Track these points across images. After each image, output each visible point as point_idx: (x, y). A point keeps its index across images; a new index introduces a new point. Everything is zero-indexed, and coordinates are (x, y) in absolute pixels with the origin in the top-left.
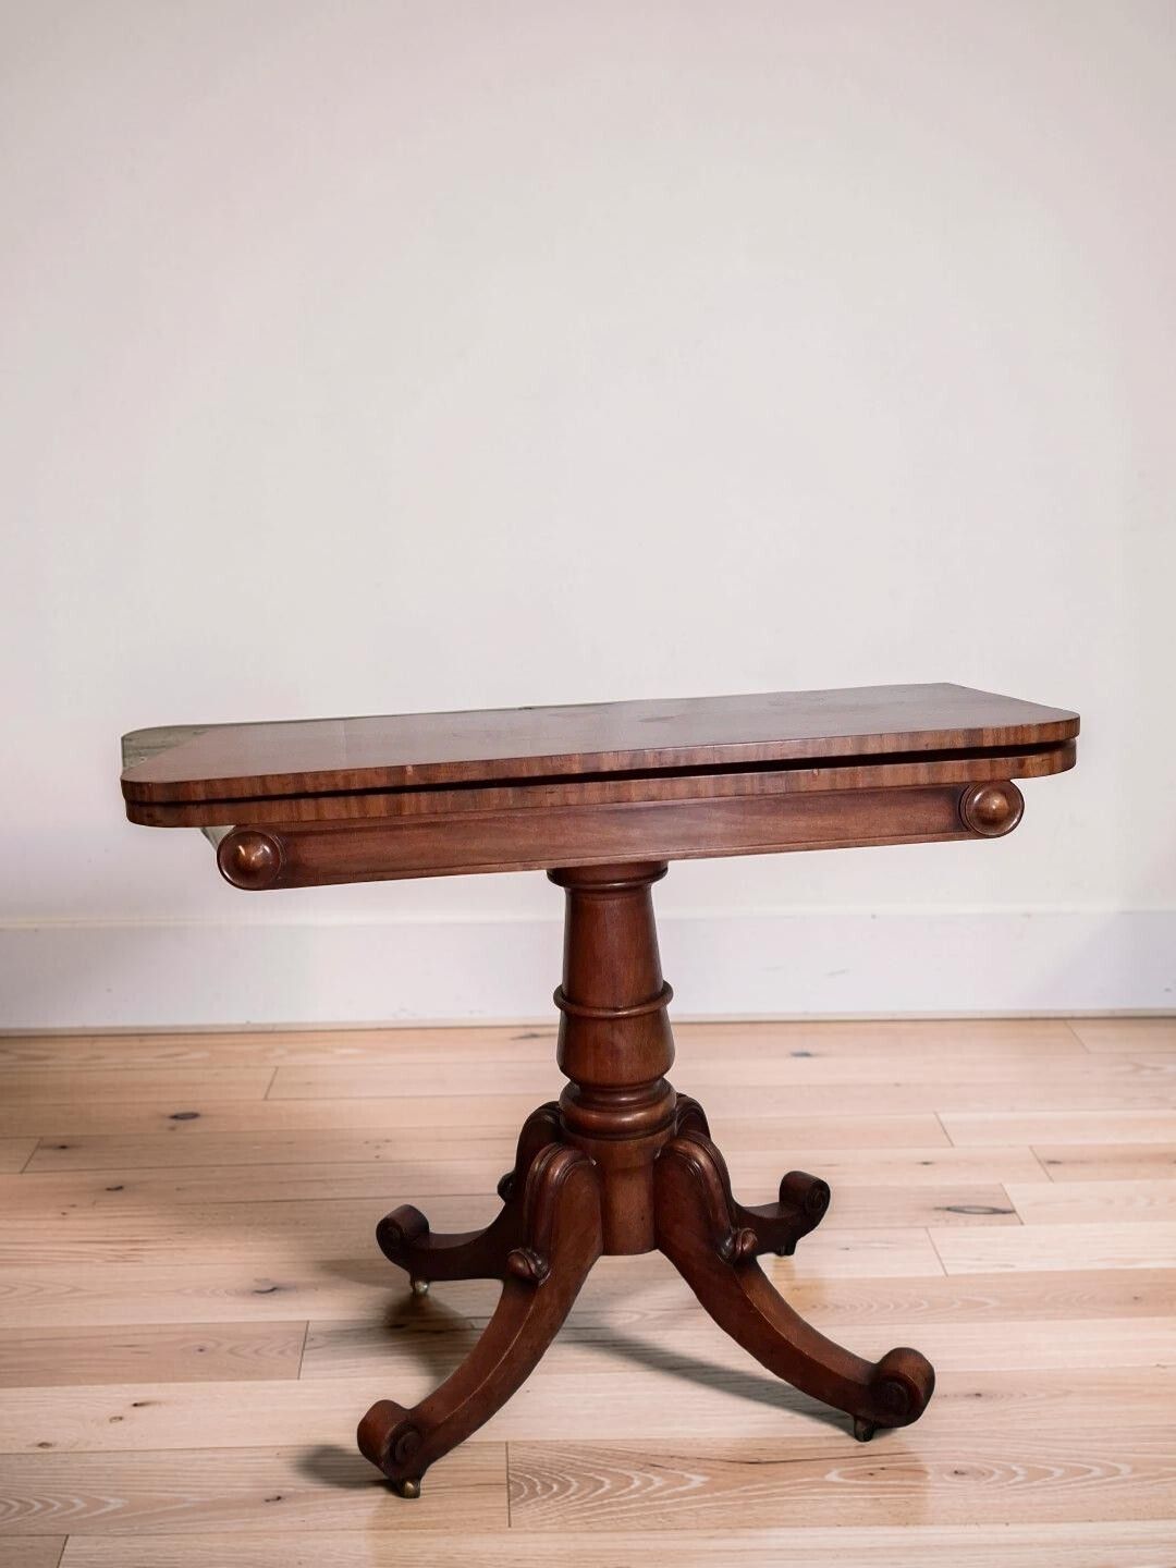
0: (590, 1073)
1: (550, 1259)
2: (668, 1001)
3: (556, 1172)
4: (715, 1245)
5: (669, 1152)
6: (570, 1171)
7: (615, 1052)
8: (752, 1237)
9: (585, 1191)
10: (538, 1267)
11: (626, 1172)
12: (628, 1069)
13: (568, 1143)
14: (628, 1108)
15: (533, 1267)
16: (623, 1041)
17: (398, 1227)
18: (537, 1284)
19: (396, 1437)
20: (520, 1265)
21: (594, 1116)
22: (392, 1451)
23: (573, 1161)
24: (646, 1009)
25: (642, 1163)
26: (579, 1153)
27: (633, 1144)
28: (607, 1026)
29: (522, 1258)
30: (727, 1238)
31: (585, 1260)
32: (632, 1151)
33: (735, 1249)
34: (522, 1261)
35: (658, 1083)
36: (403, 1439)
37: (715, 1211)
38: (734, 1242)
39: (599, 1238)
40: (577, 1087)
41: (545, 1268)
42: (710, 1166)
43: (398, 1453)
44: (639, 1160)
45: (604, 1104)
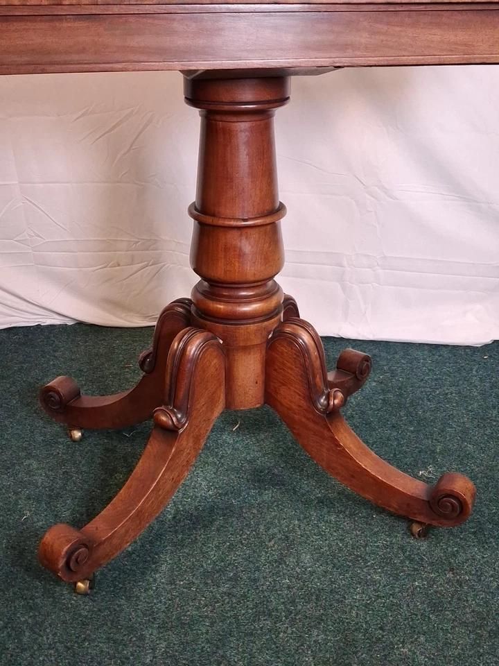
0: (220, 272)
1: (187, 414)
2: (283, 216)
3: (193, 349)
4: (312, 401)
5: (279, 334)
6: (203, 349)
7: (241, 255)
8: (340, 395)
9: (214, 363)
10: (178, 420)
11: (246, 349)
12: (251, 269)
13: (201, 328)
14: (248, 300)
15: (174, 419)
16: (247, 246)
17: (58, 393)
18: (177, 432)
19: (70, 554)
20: (164, 418)
21: (222, 307)
22: (67, 564)
23: (206, 340)
24: (268, 220)
25: (258, 342)
26: (210, 335)
27: (252, 327)
28: (236, 233)
29: (165, 413)
30: (321, 397)
31: (213, 413)
32: (252, 333)
33: (328, 404)
34: (166, 415)
35: (270, 283)
36: (76, 553)
37: (314, 377)
38: (328, 398)
39: (222, 397)
40: (206, 283)
41: (183, 420)
42: (313, 343)
43: (72, 565)
44: (257, 340)
45: (230, 297)
